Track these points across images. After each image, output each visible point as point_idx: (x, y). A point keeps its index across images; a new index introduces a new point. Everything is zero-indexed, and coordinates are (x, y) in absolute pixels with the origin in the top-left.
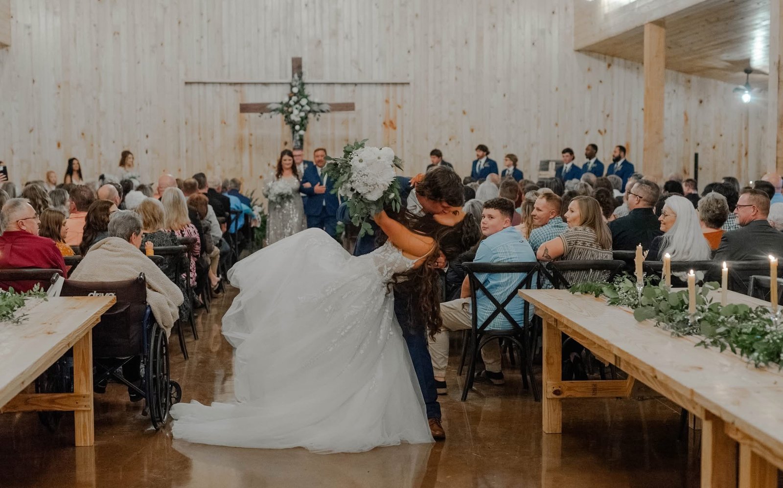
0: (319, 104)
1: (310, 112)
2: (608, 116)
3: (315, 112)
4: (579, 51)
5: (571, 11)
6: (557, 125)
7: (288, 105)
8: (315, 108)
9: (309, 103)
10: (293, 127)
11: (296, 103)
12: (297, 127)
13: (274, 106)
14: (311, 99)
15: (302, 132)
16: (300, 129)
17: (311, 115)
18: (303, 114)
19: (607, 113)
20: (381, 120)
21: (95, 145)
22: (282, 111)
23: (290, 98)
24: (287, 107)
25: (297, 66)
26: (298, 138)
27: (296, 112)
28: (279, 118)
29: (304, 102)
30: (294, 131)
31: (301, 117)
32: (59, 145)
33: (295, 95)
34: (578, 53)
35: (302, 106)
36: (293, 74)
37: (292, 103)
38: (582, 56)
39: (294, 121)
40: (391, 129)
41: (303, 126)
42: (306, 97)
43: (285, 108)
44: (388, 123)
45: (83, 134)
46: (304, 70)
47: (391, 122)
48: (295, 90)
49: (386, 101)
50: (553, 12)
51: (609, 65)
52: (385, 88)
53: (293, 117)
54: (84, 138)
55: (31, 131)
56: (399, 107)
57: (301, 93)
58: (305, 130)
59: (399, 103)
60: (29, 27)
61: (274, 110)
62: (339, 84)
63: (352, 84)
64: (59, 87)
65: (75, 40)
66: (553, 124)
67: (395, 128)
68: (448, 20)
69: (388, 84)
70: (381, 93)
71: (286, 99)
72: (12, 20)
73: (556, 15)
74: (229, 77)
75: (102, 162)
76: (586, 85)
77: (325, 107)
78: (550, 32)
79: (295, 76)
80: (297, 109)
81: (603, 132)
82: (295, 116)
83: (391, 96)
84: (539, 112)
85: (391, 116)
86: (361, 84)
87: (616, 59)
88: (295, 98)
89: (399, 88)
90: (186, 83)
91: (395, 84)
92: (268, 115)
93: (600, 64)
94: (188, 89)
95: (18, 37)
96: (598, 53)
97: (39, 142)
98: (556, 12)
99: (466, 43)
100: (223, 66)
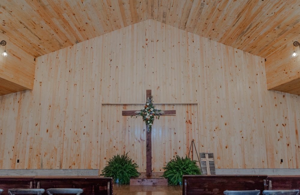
0: (159, 111)
1: (154, 115)
2: (286, 118)
3: (157, 115)
4: (270, 90)
5: (265, 74)
6: (263, 122)
7: (144, 111)
8: (157, 113)
9: (154, 111)
10: (147, 122)
11: (148, 110)
12: (149, 122)
13: (138, 112)
14: (155, 108)
15: (151, 124)
16: (150, 123)
17: (155, 117)
18: (151, 115)
19: (285, 117)
20: (185, 120)
21: (63, 131)
22: (142, 115)
23: (146, 108)
24: (144, 112)
25: (149, 93)
26: (149, 127)
27: (148, 114)
28: (141, 117)
29: (152, 109)
30: (147, 124)
31: (150, 117)
32: (47, 131)
33: (148, 106)
34: (269, 91)
35: (151, 112)
36: (147, 97)
37: (146, 110)
38: (272, 92)
39: (147, 118)
40: (189, 124)
41: (152, 121)
42: (153, 108)
43: (143, 113)
44: (188, 121)
45: (58, 126)
46: (152, 94)
47: (189, 121)
48: (148, 104)
49: (187, 112)
50: (257, 75)
51: (284, 96)
52: (186, 106)
53: (147, 117)
54: (58, 128)
55: (36, 125)
56: (193, 114)
57: (151, 106)
58: (152, 123)
59: (193, 112)
60: (41, 83)
61: (138, 114)
62: (167, 104)
63: (172, 104)
64: (50, 106)
65: (59, 88)
66: (261, 121)
67: (191, 124)
68: (212, 78)
69: (188, 104)
70: (185, 108)
71: (144, 109)
72: (34, 80)
73: (258, 75)
74: (120, 102)
75: (65, 138)
76: (275, 104)
77: (162, 112)
78: (256, 83)
79: (148, 98)
80: (148, 113)
81: (285, 125)
82: (148, 117)
83: (189, 110)
84: (255, 116)
85: (189, 118)
86: (176, 104)
87: (286, 94)
88: (148, 108)
89: (192, 106)
90: (103, 105)
91: (190, 104)
92: (135, 117)
93: (280, 95)
94: (103, 107)
95: (36, 87)
96: (279, 91)
97: (39, 130)
98: (258, 74)
99: (221, 87)
100: (118, 97)
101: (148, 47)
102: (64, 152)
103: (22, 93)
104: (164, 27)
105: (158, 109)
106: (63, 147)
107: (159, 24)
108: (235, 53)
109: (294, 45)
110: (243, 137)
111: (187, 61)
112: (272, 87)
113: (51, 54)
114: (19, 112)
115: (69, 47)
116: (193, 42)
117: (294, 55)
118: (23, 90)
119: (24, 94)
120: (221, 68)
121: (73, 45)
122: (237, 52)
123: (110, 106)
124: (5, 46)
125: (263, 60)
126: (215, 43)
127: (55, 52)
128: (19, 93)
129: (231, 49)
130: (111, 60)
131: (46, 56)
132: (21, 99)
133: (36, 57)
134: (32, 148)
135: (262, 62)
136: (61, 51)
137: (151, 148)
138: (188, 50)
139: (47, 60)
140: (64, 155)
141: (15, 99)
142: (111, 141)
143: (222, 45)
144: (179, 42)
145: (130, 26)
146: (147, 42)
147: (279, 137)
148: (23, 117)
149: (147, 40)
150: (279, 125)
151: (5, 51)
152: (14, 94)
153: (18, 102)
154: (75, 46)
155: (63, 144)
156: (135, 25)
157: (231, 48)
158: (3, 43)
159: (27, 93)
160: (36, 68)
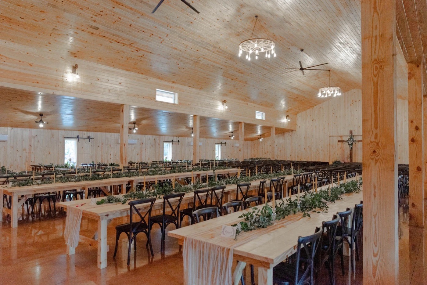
0: (355, 140)
3: (354, 142)
7: (348, 140)
11: (350, 140)
13: (345, 141)
14: (353, 139)
15: (352, 146)
18: (352, 142)
21: (311, 149)
22: (347, 142)
25: (351, 132)
26: (351, 148)
27: (350, 142)
30: (350, 146)
32: (304, 149)
36: (350, 134)
39: (350, 144)
46: (353, 133)
48: (350, 137)
54: (309, 147)
55: (299, 146)
60: (300, 126)
64: (305, 137)
65: (308, 129)
72: (297, 125)
77: (357, 141)
90: (330, 136)
92: (344, 143)
95: (298, 129)
97: (301, 148)
100: (338, 133)
101: (353, 105)
105: (355, 139)
113: (303, 112)
114: (291, 140)
115: (311, 108)
118: (292, 131)
121: (313, 107)
123: (333, 137)
124: (289, 117)
127: (305, 111)
130: (333, 114)
131: (301, 113)
132: (291, 134)
133: (296, 115)
136: (308, 110)
137: (352, 157)
139: (302, 115)
141: (289, 134)
142: (334, 154)
148: (293, 142)
149: (353, 101)
152: (288, 132)
153: (291, 136)
154: (314, 107)
155: (312, 154)
156: (346, 93)
159: (294, 132)
160: (297, 120)
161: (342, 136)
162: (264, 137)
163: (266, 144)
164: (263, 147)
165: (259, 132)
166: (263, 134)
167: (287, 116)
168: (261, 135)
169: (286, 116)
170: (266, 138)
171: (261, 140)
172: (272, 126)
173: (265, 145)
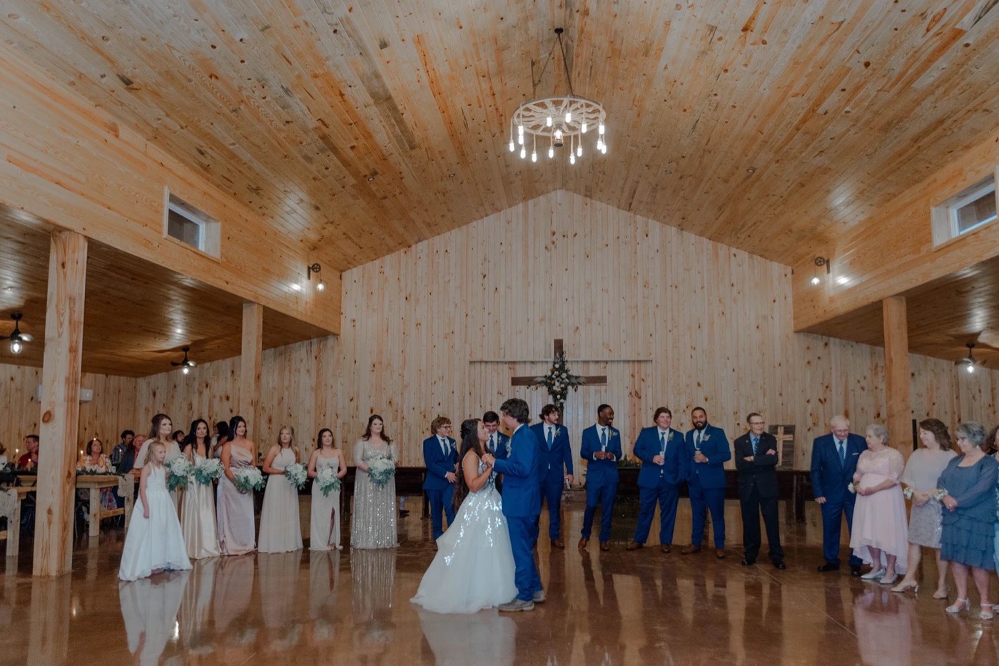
0: (577, 377)
1: (569, 384)
3: (573, 384)
4: (798, 332)
5: (790, 299)
6: (781, 394)
7: (550, 378)
8: (574, 381)
9: (569, 377)
10: (555, 396)
11: (558, 376)
12: (559, 397)
13: (540, 380)
14: (570, 373)
15: (562, 401)
16: (561, 398)
17: (569, 387)
18: (563, 386)
19: (826, 385)
20: (627, 392)
21: (399, 411)
22: (546, 384)
23: (553, 373)
25: (559, 345)
27: (557, 384)
28: (544, 389)
29: (564, 375)
30: (555, 399)
31: (562, 388)
33: (557, 370)
34: (797, 334)
35: (563, 379)
36: (555, 353)
37: (554, 376)
38: (802, 336)
39: (555, 390)
40: (636, 399)
41: (564, 396)
42: (566, 372)
43: (549, 381)
44: (633, 394)
45: (390, 402)
46: (565, 349)
47: (636, 392)
48: (557, 366)
49: (632, 375)
50: (774, 301)
51: (826, 344)
52: (631, 364)
53: (555, 388)
54: (391, 405)
55: (351, 400)
56: (643, 380)
57: (562, 369)
58: (565, 399)
59: (643, 377)
60: (354, 321)
61: (539, 383)
62: (593, 361)
63: (603, 361)
64: (374, 366)
65: (387, 330)
66: (777, 394)
67: (640, 398)
68: (684, 309)
69: (634, 361)
70: (627, 369)
71: (550, 374)
72: (342, 316)
73: (777, 304)
74: (504, 357)
75: (404, 425)
76: (806, 361)
77: (581, 380)
78: (772, 317)
79: (558, 355)
80: (558, 381)
81: (823, 401)
82: (557, 388)
83: (636, 371)
84: (764, 384)
85: (636, 388)
86: (612, 361)
87: (832, 339)
88: (556, 373)
89: (643, 365)
90: (471, 362)
91: (639, 361)
92: (534, 386)
93: (818, 343)
94: (472, 366)
95: (346, 329)
96: (816, 333)
97: (357, 408)
98: (777, 300)
99: (699, 327)
100: (500, 349)
101: (555, 247)
102: (404, 449)
103: (321, 341)
104: (589, 205)
105: (574, 375)
106: (402, 440)
107: (578, 199)
108: (733, 257)
109: (817, 264)
110: (738, 424)
111: (633, 276)
112: (804, 326)
113: (369, 265)
114: (318, 377)
115: (402, 251)
116: (647, 236)
117: (816, 281)
118: (323, 334)
119: (325, 342)
120: (702, 288)
121: (410, 246)
122: (735, 255)
123: (485, 365)
124: (319, 274)
125: (789, 269)
126: (691, 237)
127: (378, 260)
128: (315, 341)
129: (723, 249)
130: (485, 276)
131: (360, 267)
132: (320, 352)
133: (343, 272)
134: (346, 442)
135: (786, 275)
136: (388, 258)
138: (635, 253)
139: (363, 277)
140: (405, 453)
141: (309, 352)
143: (705, 240)
144: (618, 238)
145: (521, 205)
146: (554, 238)
147: (810, 424)
148: (326, 385)
149: (554, 234)
150: (812, 402)
151: (321, 281)
152: (306, 342)
153: (316, 358)
154: (413, 247)
155: (402, 434)
156: (531, 202)
157: (725, 247)
158: (316, 268)
159: (331, 341)
160: (343, 293)
161: (514, 362)
162: (199, 361)
163: (206, 392)
164: (191, 405)
165: (179, 334)
166: (195, 343)
167: (313, 269)
168: (185, 349)
169: (309, 268)
170: (207, 365)
171: (186, 371)
172: (251, 299)
173: (201, 393)
